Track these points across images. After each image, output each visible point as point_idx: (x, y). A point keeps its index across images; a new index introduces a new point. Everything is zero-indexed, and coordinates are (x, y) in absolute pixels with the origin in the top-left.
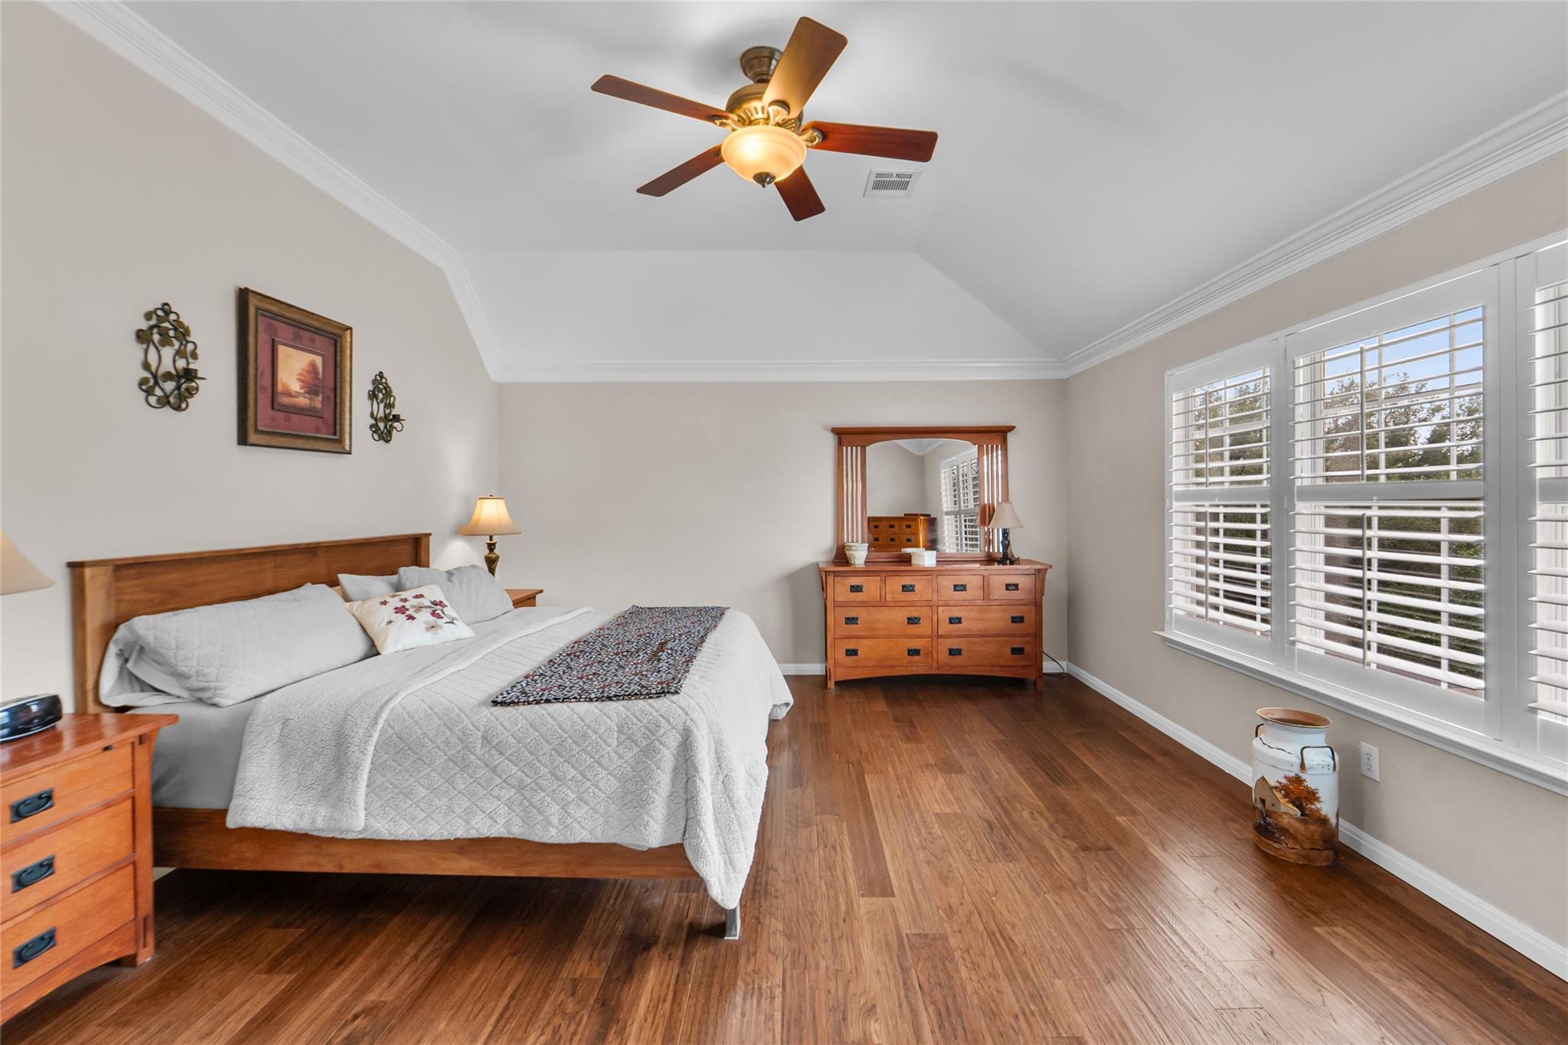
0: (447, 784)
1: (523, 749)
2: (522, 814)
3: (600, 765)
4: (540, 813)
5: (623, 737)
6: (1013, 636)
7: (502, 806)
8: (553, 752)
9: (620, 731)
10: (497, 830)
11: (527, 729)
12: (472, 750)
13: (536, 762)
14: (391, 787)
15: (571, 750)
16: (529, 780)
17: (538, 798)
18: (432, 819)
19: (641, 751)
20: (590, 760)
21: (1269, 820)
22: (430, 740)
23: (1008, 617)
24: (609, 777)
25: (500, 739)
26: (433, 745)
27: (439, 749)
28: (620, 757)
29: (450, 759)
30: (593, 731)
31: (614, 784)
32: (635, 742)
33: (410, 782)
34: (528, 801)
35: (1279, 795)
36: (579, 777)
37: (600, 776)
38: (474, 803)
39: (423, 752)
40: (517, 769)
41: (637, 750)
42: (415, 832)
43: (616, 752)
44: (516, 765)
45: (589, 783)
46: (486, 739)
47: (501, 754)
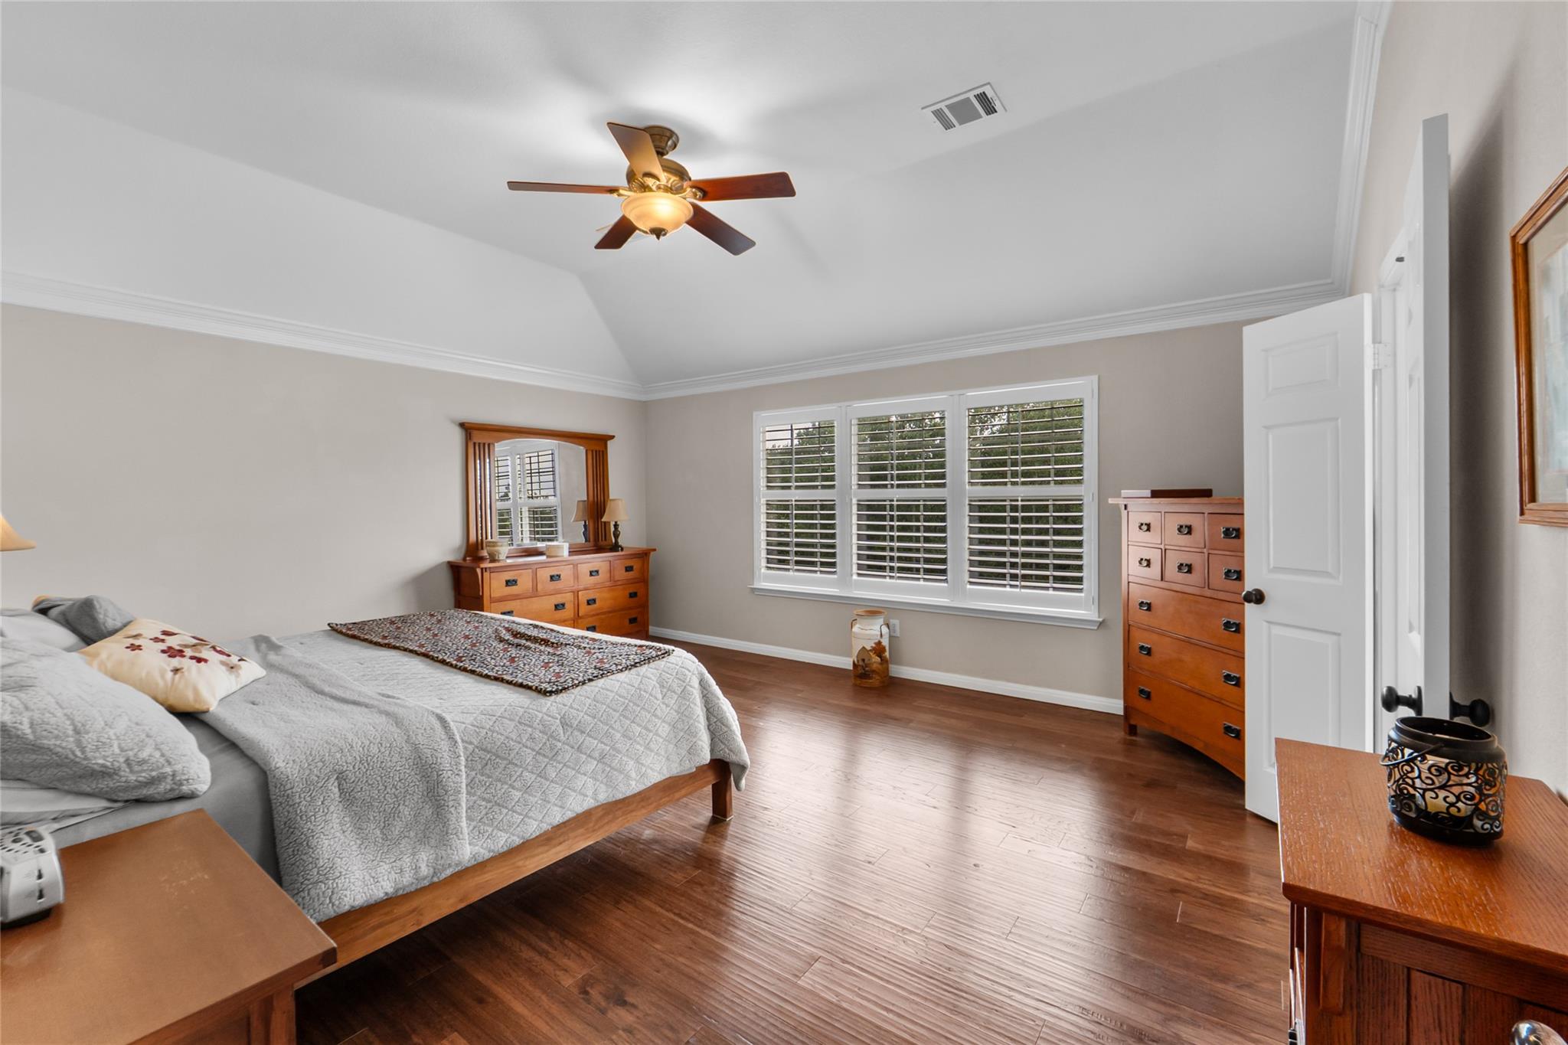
0: (539, 779)
1: (598, 723)
2: (605, 780)
3: (656, 716)
4: (621, 772)
5: (665, 690)
6: (630, 608)
7: (589, 779)
8: (621, 718)
9: (662, 686)
10: (589, 803)
11: (595, 705)
12: (558, 737)
13: (610, 730)
14: (484, 803)
15: (634, 711)
16: (608, 748)
17: (617, 761)
18: (530, 818)
19: (679, 696)
20: (648, 716)
21: (867, 669)
22: (515, 741)
23: (627, 593)
24: (663, 724)
25: (578, 720)
26: (521, 745)
27: (527, 747)
28: (667, 706)
29: (538, 753)
30: (645, 691)
31: (667, 728)
32: (674, 692)
33: (503, 790)
34: (610, 766)
35: (871, 654)
36: (644, 731)
37: (658, 725)
38: (565, 787)
39: (512, 755)
40: (596, 742)
41: (676, 697)
42: (515, 838)
43: (663, 703)
44: (595, 739)
45: (651, 734)
46: (565, 724)
47: (583, 732)
